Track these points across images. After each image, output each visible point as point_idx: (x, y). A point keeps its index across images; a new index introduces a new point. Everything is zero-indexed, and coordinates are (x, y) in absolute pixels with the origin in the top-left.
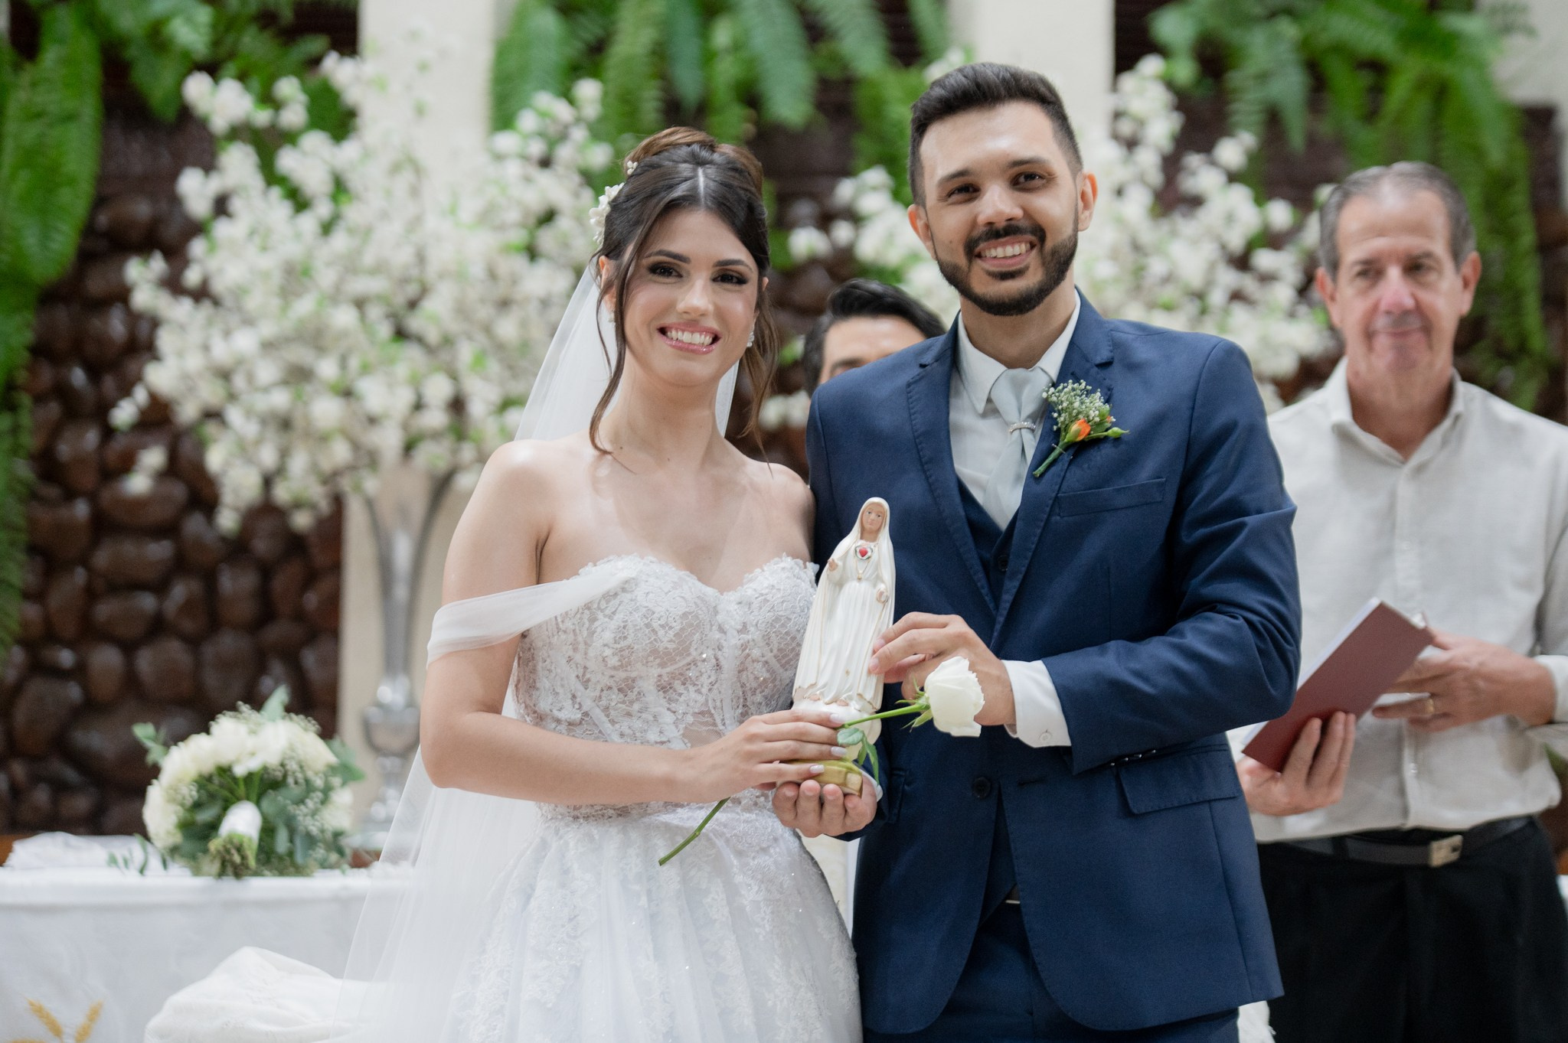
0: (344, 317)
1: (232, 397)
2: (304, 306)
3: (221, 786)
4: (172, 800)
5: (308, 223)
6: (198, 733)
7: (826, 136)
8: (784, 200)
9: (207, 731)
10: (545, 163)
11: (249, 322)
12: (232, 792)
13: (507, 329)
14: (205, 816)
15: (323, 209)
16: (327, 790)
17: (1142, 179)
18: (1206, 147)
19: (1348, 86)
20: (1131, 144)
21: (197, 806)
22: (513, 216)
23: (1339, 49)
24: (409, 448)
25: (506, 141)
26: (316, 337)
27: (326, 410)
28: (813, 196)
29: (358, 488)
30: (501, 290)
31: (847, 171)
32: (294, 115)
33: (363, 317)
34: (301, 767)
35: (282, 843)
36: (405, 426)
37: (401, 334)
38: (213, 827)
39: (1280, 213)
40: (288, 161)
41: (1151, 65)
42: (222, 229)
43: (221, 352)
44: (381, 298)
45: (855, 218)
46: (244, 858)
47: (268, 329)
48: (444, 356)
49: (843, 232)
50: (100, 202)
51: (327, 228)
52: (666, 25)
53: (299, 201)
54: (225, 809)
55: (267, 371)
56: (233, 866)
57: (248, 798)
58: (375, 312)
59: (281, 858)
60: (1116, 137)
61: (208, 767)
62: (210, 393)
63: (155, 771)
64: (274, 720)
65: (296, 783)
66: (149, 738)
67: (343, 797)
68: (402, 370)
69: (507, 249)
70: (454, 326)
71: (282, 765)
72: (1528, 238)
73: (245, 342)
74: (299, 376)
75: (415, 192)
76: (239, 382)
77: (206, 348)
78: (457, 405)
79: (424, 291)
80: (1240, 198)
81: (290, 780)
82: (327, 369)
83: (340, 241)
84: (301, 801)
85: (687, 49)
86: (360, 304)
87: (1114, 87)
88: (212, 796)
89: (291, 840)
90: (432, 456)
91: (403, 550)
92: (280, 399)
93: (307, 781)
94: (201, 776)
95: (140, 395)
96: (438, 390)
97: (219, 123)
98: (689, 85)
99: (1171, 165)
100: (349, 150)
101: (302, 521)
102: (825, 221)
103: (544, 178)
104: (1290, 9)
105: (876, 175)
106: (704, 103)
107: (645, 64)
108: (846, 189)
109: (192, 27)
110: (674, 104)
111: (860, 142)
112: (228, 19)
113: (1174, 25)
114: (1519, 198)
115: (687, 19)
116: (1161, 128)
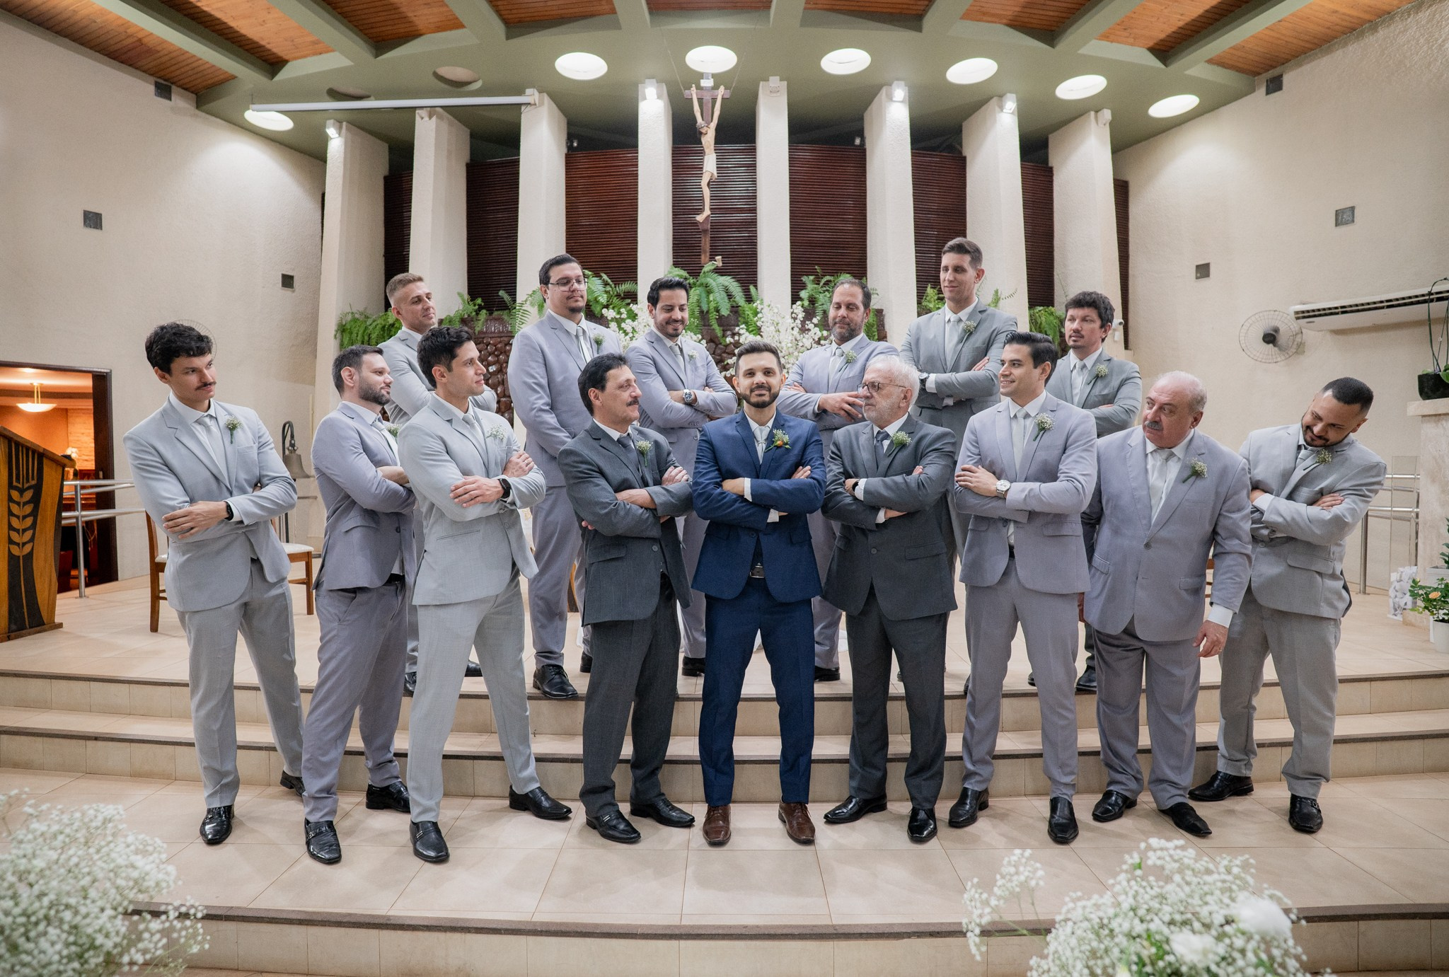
5: (628, 337)
7: (733, 317)
8: (723, 331)
15: (631, 335)
17: (797, 326)
18: (810, 320)
20: (795, 319)
28: (730, 330)
31: (738, 326)
32: (624, 316)
39: (825, 333)
40: (623, 325)
41: (799, 303)
45: (739, 335)
49: (736, 338)
51: (631, 339)
52: (700, 295)
53: (626, 333)
60: (792, 317)
80: (817, 329)
85: (704, 300)
87: (791, 307)
97: (609, 318)
98: (705, 309)
99: (803, 323)
100: (636, 323)
102: (733, 335)
104: (827, 290)
105: (743, 326)
106: (707, 312)
107: (695, 305)
108: (737, 329)
109: (603, 299)
110: (702, 312)
111: (740, 319)
112: (610, 298)
113: (804, 294)
114: (875, 329)
115: (704, 295)
116: (801, 315)
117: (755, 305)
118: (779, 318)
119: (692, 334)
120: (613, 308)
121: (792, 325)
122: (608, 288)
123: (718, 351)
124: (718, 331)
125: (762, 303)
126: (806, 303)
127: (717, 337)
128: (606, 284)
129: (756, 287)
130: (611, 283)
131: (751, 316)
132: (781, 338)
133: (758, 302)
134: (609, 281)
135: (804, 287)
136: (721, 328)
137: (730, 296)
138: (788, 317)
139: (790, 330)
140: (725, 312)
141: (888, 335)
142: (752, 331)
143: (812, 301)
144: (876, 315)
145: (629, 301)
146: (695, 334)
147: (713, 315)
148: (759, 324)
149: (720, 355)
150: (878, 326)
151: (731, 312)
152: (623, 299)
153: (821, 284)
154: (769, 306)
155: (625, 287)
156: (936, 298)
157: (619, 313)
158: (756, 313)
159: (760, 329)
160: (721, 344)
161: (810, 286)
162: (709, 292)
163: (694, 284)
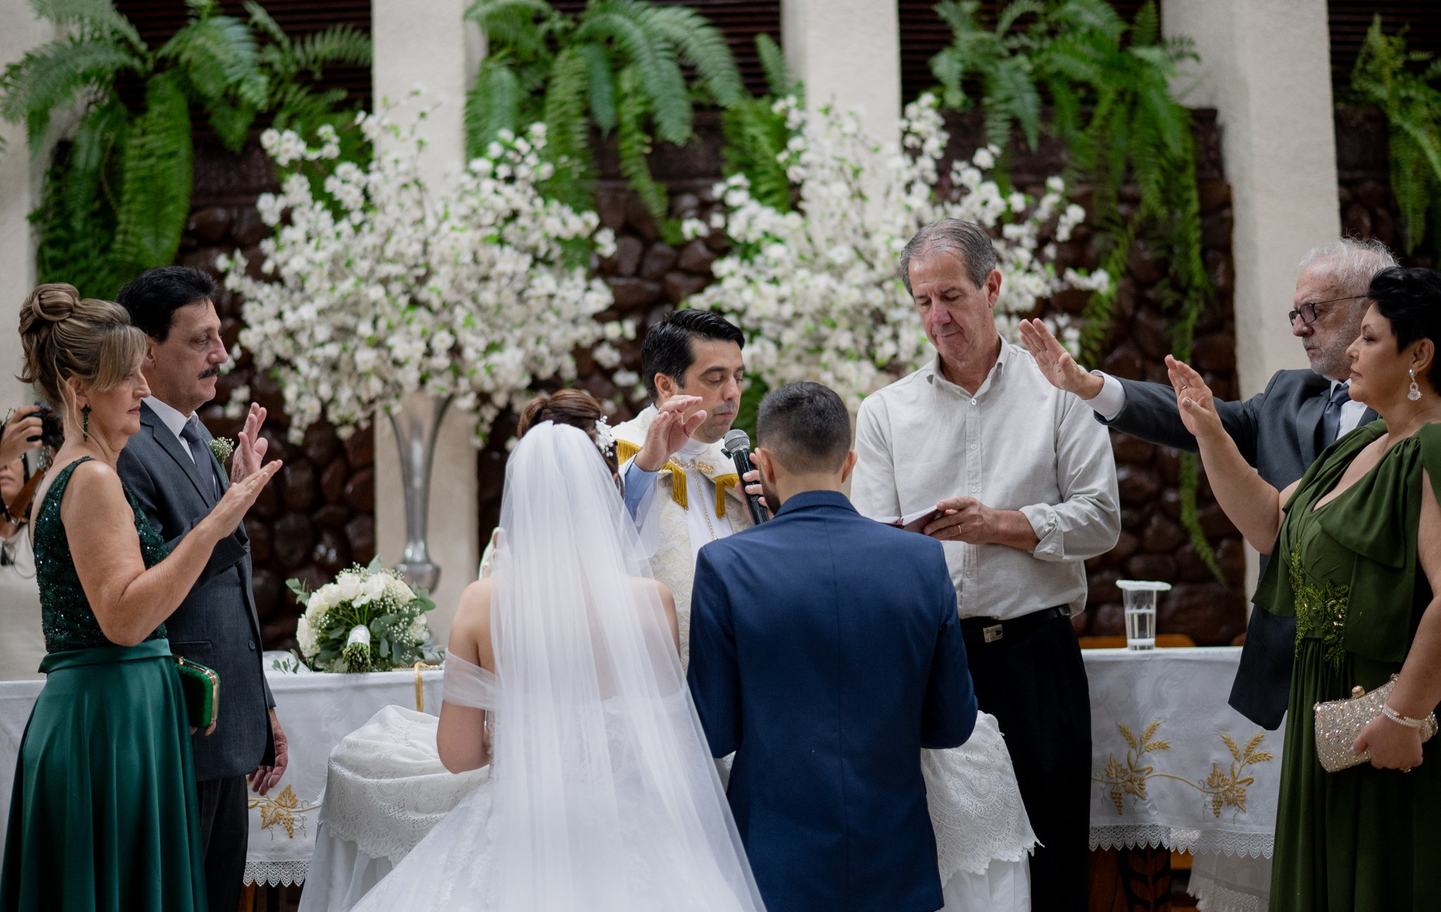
0: (376, 292)
1: (298, 349)
2: (346, 286)
3: (344, 615)
4: (314, 626)
5: (344, 226)
6: (329, 583)
7: (701, 149)
8: (673, 194)
9: (335, 582)
10: (510, 180)
11: (310, 299)
12: (351, 619)
13: (488, 296)
14: (335, 635)
15: (357, 217)
16: (412, 616)
17: (924, 179)
18: (968, 156)
19: (1066, 101)
20: (914, 153)
21: (329, 629)
22: (488, 218)
23: (1059, 74)
24: (423, 382)
25: (481, 165)
26: (352, 305)
27: (366, 357)
28: (694, 191)
29: (387, 410)
30: (482, 269)
31: (719, 176)
32: (331, 150)
33: (388, 293)
34: (394, 602)
35: (384, 651)
36: (420, 367)
37: (414, 303)
38: (342, 640)
39: (1018, 202)
40: (331, 184)
41: (927, 99)
42: (288, 234)
43: (291, 319)
44: (397, 278)
45: (728, 210)
46: (364, 659)
47: (321, 302)
48: (445, 316)
49: (717, 221)
50: (193, 211)
51: (357, 229)
52: (586, 76)
53: (338, 211)
54: (348, 630)
55: (322, 333)
56: (357, 664)
57: (362, 623)
58: (396, 288)
59: (384, 659)
60: (906, 149)
61: (335, 604)
62: (283, 347)
63: (302, 609)
64: (377, 573)
65: (392, 612)
66: (297, 588)
67: (421, 620)
68: (416, 328)
69: (485, 240)
70: (451, 296)
71: (382, 600)
72: (1195, 207)
73: (308, 312)
74: (344, 333)
75: (420, 203)
76: (303, 339)
77: (280, 316)
78: (456, 350)
79: (429, 273)
80: (990, 190)
81: (388, 611)
82: (365, 329)
83: (369, 240)
84: (396, 624)
85: (603, 92)
86: (385, 282)
87: (903, 114)
88: (339, 621)
89: (390, 649)
90: (440, 386)
91: (418, 452)
92: (332, 350)
93: (398, 610)
94: (331, 609)
95: (237, 351)
96: (442, 341)
97: (283, 161)
98: (605, 118)
99: (943, 168)
100: (375, 178)
101: (345, 433)
103: (508, 190)
104: (1026, 50)
105: (738, 179)
106: (615, 130)
107: (574, 108)
108: (718, 190)
109: (256, 92)
110: (594, 131)
111: (726, 152)
112: (277, 81)
113: (946, 65)
114: (1189, 178)
115: (601, 72)
116: (935, 143)
117: (778, 107)
118: (861, 151)
119: (567, 211)
120: (289, 125)
121: (906, 176)
122: (272, 55)
123: (653, 266)
124: (652, 196)
125: (801, 106)
126: (955, 98)
127: (645, 215)
128: (262, 38)
129: (776, 37)
130: (280, 35)
131: (765, 143)
132: (870, 219)
133: (791, 100)
134: (273, 27)
135: (944, 38)
136: (663, 187)
137: (690, 74)
138: (893, 147)
139: (898, 188)
140: (676, 129)
141: (1237, 197)
142: (769, 194)
143: (974, 84)
144: (1193, 130)
145: (341, 95)
146: (578, 211)
147: (634, 146)
148: (794, 173)
149: (659, 278)
150: (1200, 167)
151: (697, 127)
152: (318, 88)
153: (1005, 24)
154: (827, 111)
155: (328, 45)
156: (1399, 63)
157: (314, 141)
158: (782, 135)
159: (796, 186)
160: (660, 239)
161: (967, 37)
162: (619, 59)
163: (566, 31)
